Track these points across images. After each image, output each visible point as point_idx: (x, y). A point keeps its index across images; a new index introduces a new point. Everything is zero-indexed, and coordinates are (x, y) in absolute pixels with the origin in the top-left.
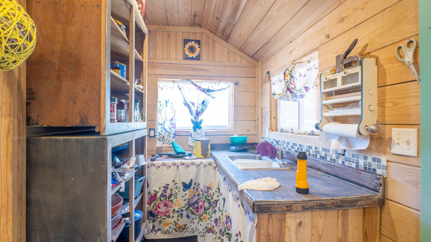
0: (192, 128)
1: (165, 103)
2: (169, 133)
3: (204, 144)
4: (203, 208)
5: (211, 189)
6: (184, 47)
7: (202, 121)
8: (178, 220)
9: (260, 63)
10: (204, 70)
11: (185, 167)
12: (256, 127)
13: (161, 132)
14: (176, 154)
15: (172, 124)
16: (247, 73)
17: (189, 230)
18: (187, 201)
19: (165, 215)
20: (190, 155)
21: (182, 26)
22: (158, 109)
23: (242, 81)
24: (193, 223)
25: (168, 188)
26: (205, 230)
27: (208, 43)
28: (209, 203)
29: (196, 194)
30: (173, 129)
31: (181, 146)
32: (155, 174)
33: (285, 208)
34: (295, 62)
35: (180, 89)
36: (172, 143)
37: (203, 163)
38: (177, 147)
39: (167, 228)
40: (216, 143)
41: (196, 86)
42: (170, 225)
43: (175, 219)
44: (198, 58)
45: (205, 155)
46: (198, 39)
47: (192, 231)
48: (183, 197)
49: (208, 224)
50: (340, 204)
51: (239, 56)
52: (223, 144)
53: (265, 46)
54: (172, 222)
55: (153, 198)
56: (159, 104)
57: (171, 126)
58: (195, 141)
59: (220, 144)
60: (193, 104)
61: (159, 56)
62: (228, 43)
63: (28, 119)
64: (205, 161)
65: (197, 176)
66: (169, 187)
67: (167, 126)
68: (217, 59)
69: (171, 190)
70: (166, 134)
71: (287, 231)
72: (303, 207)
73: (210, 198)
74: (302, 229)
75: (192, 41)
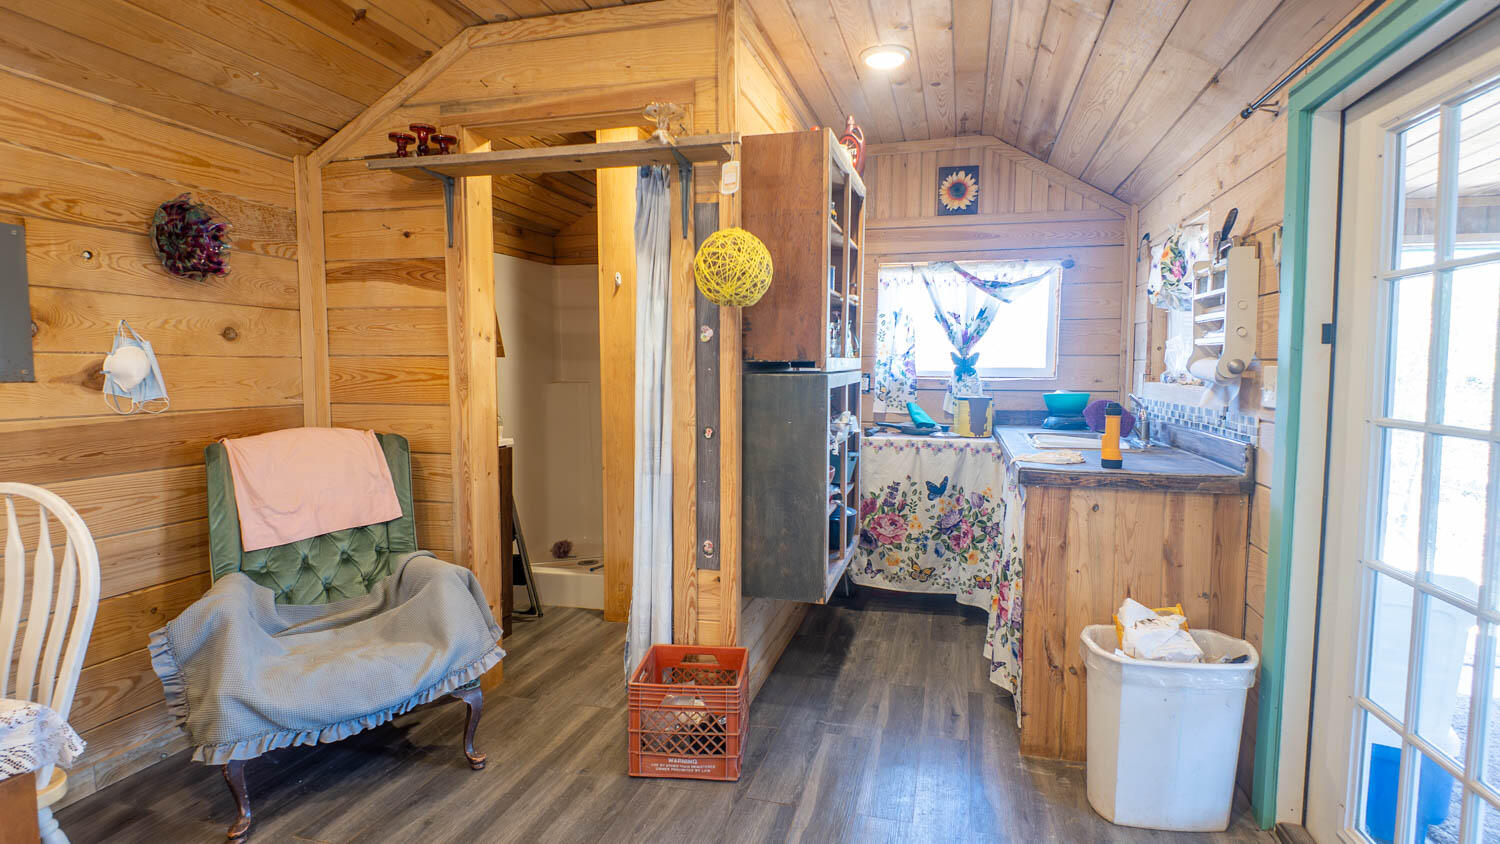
0: (953, 374)
1: (893, 317)
2: (902, 384)
3: (978, 407)
4: (970, 536)
5: (988, 501)
6: (940, 188)
7: (977, 355)
8: (917, 557)
9: (1135, 209)
10: (987, 236)
11: (932, 452)
12: (1120, 373)
13: (883, 382)
14: (914, 426)
15: (907, 364)
16: (1099, 235)
17: (941, 581)
18: (936, 520)
19: (891, 543)
20: (945, 429)
21: (937, 138)
22: (878, 331)
23: (1083, 258)
24: (950, 568)
25: (897, 490)
26: (973, 581)
27: (999, 170)
28: (984, 529)
29: (957, 510)
30: (909, 375)
31: (925, 410)
32: (873, 461)
33: (1069, 481)
34: (1185, 224)
35: (927, 284)
36: (908, 406)
37: (972, 446)
38: (918, 414)
39: (895, 569)
40: (1012, 408)
41: (965, 274)
42: (902, 565)
43: (912, 553)
44: (971, 209)
45: (978, 430)
46: (972, 163)
47: (947, 585)
48: (928, 510)
49: (979, 571)
50: (1165, 482)
51: (1079, 194)
52: (1028, 412)
53: (1133, 175)
54: (906, 559)
55: (869, 507)
56: (880, 320)
57: (904, 368)
58: (957, 402)
59: (1021, 412)
60: (956, 317)
61: (883, 212)
62: (1050, 165)
63: (744, 353)
64: (976, 443)
65: (958, 471)
66: (900, 488)
67: (897, 367)
68: (1020, 207)
69: (904, 494)
70: (894, 387)
71: (1072, 516)
72: (1099, 481)
73: (985, 519)
74: (1097, 516)
75: (957, 170)
